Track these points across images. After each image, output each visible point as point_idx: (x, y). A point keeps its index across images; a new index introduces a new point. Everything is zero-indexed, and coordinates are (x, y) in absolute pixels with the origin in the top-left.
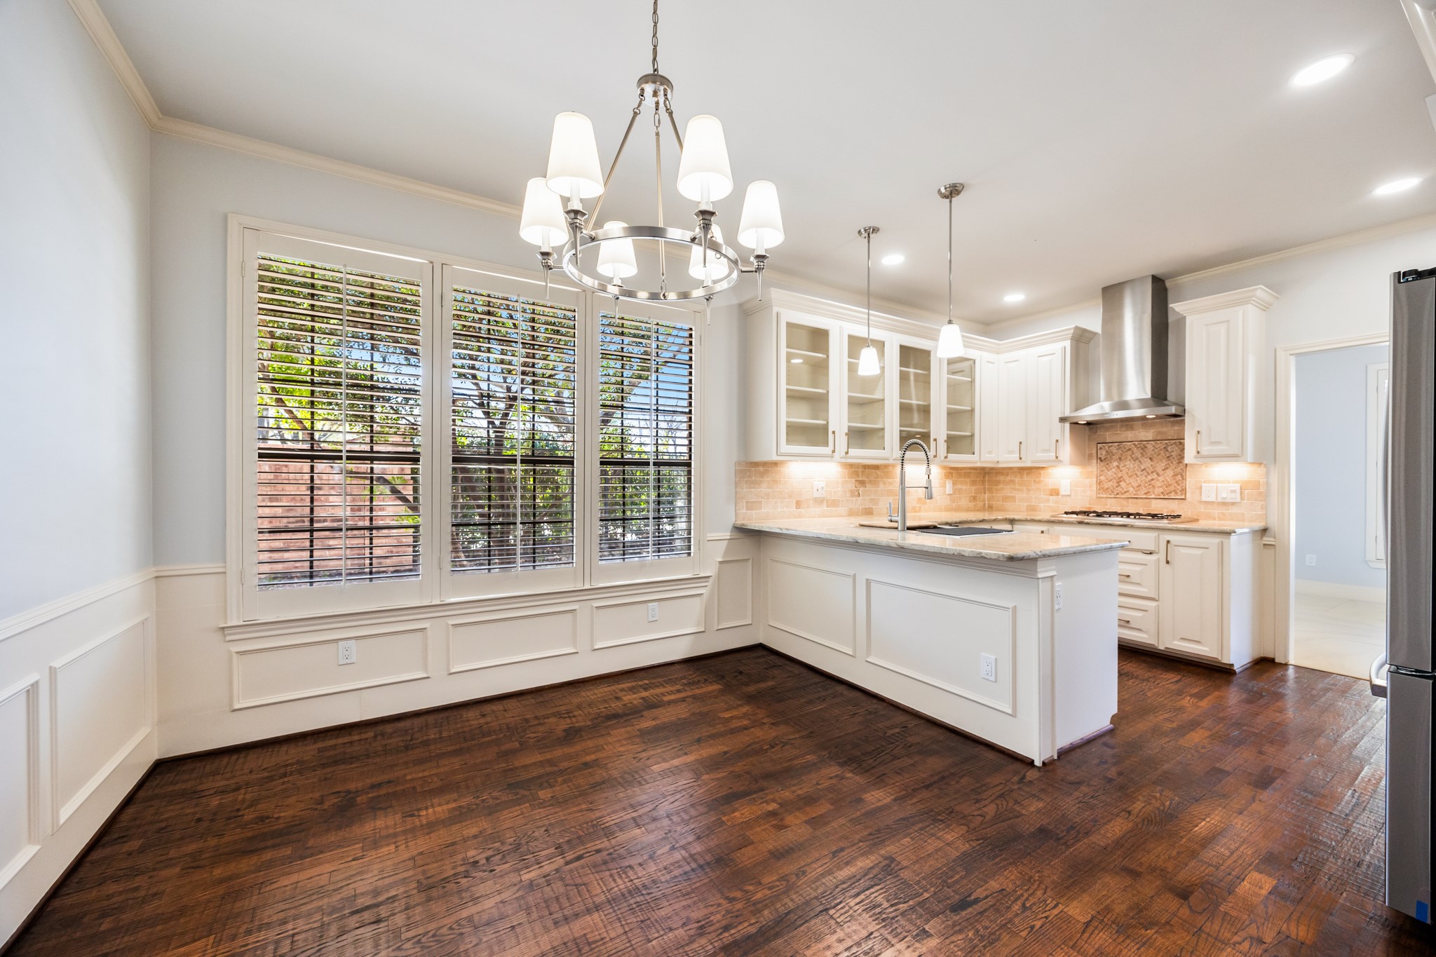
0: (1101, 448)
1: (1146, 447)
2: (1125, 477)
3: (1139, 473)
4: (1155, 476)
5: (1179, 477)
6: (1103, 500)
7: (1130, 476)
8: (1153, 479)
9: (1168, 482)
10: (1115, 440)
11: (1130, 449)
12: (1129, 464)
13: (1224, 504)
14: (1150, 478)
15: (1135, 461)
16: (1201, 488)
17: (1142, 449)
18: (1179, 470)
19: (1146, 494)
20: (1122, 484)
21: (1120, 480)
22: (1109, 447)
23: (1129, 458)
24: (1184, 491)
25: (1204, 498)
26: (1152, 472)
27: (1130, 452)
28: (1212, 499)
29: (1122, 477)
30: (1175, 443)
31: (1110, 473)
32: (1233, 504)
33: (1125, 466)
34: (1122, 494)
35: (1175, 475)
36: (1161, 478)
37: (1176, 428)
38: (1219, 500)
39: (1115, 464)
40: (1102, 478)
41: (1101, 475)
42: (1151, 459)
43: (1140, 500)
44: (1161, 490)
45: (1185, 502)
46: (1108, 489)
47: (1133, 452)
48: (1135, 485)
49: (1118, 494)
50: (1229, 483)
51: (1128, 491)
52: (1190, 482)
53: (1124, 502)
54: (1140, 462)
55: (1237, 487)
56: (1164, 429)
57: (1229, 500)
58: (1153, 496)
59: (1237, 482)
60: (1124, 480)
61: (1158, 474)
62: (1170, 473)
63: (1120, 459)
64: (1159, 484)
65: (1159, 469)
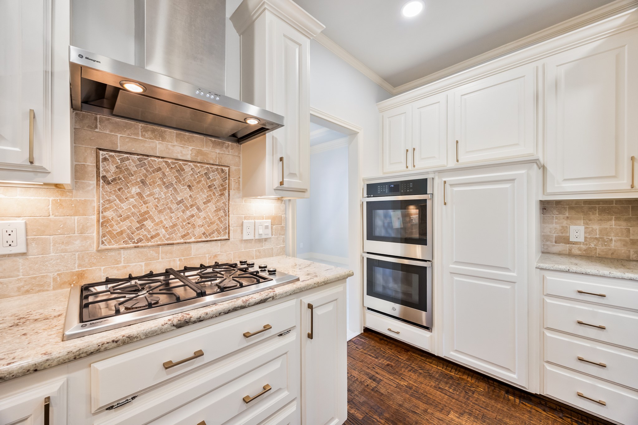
0: (105, 159)
1: (183, 170)
2: (153, 212)
3: (174, 207)
4: (194, 211)
5: (221, 213)
6: (113, 253)
7: (160, 212)
8: (193, 216)
9: (210, 219)
10: (133, 150)
11: (159, 169)
12: (159, 191)
13: (260, 241)
14: (188, 213)
15: (167, 187)
16: (242, 225)
17: (178, 171)
18: (220, 204)
19: (183, 237)
20: (148, 224)
21: (143, 218)
22: (122, 160)
23: (159, 182)
24: (227, 229)
25: (245, 237)
26: (192, 206)
27: (160, 174)
28: (251, 237)
29: (147, 212)
30: (217, 169)
31: (125, 206)
32: (266, 240)
33: (151, 194)
34: (148, 240)
35: (218, 210)
36: (202, 214)
37: (218, 151)
38: (257, 237)
39: (135, 190)
40: (109, 214)
41: (105, 210)
42: (189, 186)
43: (175, 247)
44: (203, 230)
45: (229, 242)
46: (121, 233)
47: (164, 173)
48: (168, 224)
49: (140, 240)
50: (263, 219)
51: (158, 235)
52: (233, 219)
53: (152, 253)
54: (175, 189)
55: (268, 222)
56: (205, 149)
57: (264, 237)
58: (193, 240)
59: (267, 218)
60: (151, 218)
61: (198, 209)
62: (212, 207)
63: (143, 182)
64: (199, 222)
65: (200, 203)
